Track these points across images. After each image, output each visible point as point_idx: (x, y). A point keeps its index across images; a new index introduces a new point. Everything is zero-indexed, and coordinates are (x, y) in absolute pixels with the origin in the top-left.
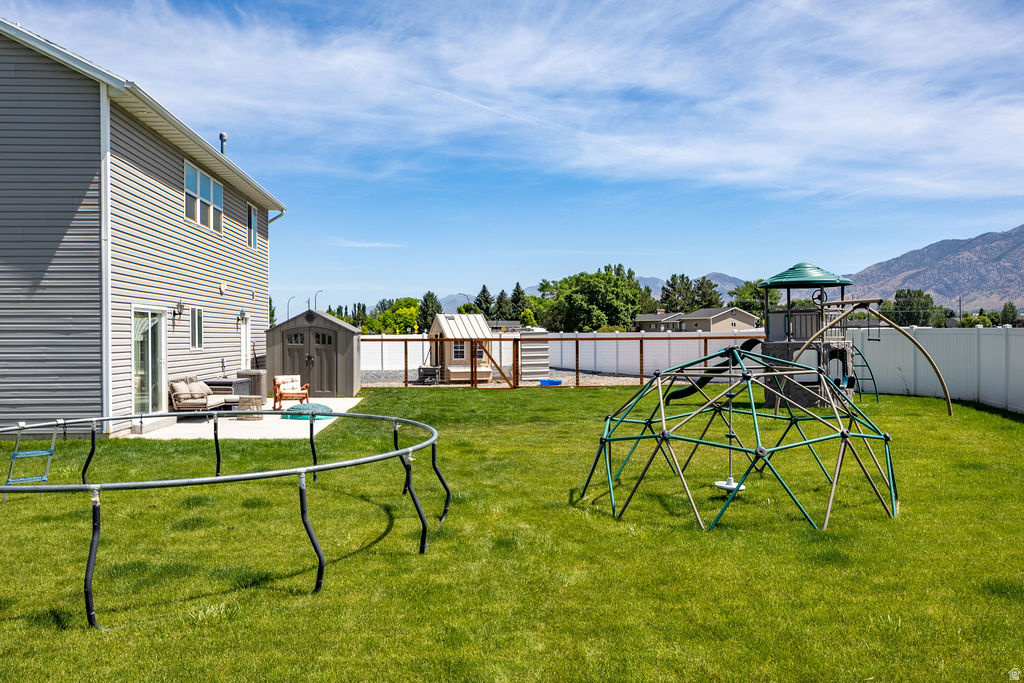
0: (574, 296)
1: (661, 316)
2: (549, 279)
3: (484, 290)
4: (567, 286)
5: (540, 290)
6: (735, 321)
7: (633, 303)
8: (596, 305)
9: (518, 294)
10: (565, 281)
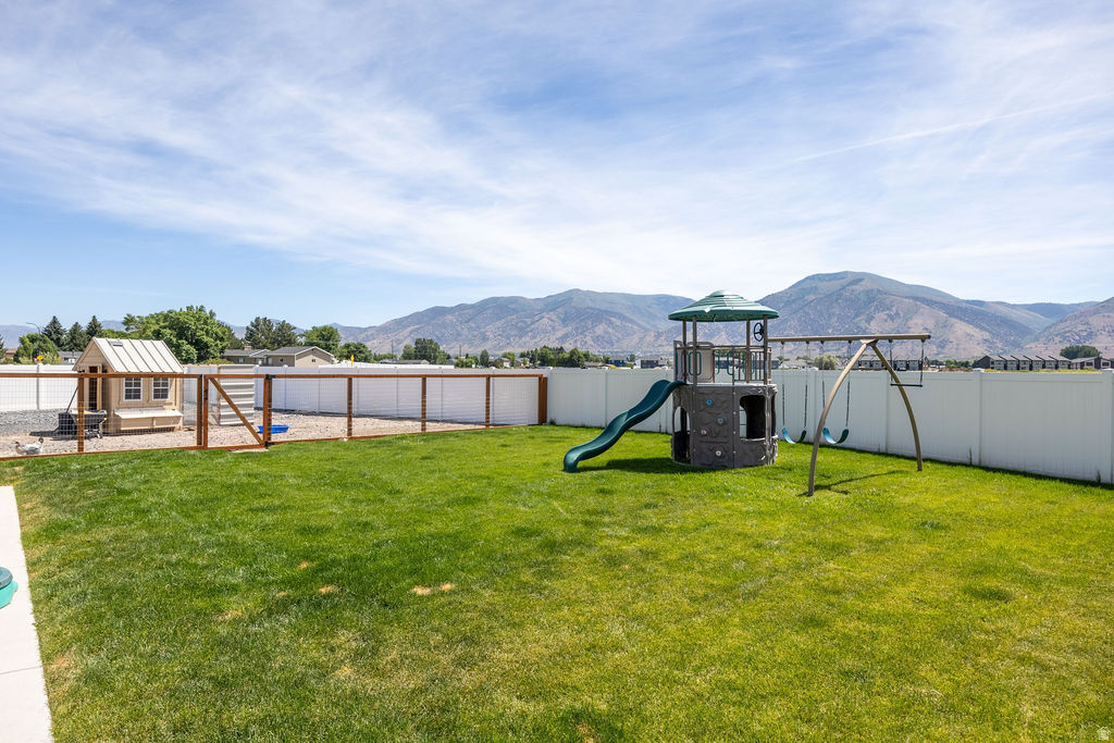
0: (163, 331)
1: (249, 352)
2: (135, 314)
3: (55, 321)
4: (154, 321)
5: (125, 323)
6: (315, 357)
7: (222, 339)
8: (186, 339)
9: (94, 326)
10: (152, 316)
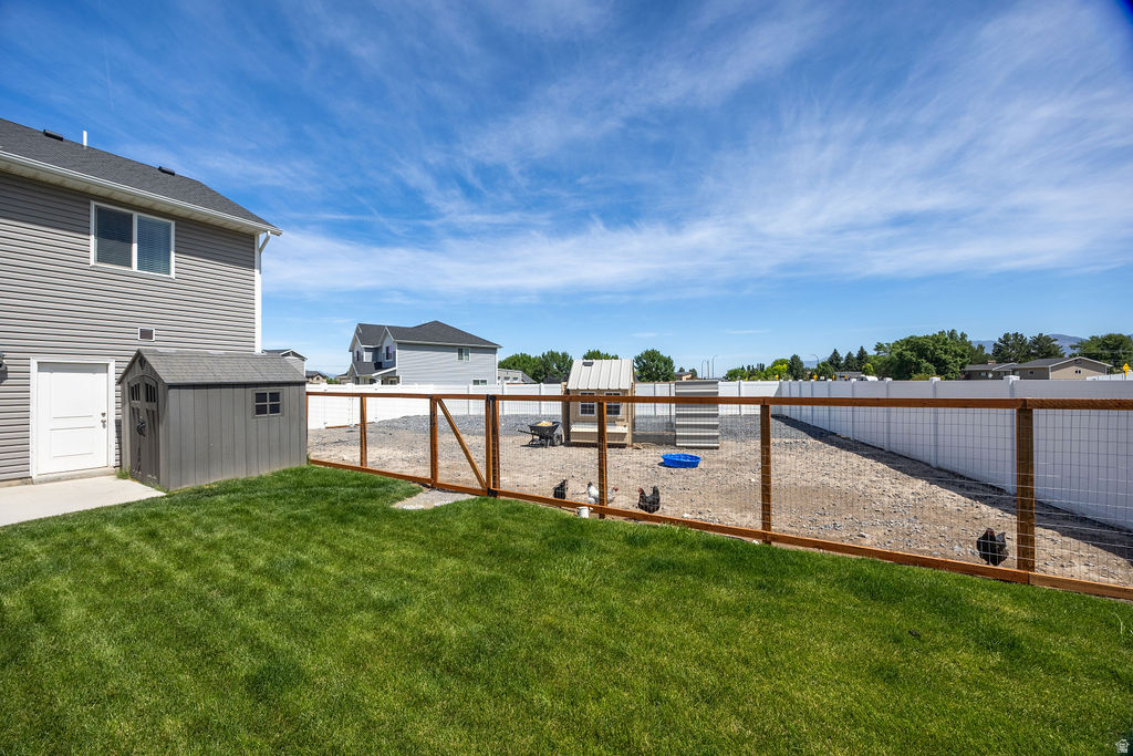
0: (905, 353)
1: (993, 366)
2: (884, 342)
3: (835, 352)
4: (898, 346)
5: (877, 350)
6: (1080, 369)
8: (925, 359)
9: (862, 353)
